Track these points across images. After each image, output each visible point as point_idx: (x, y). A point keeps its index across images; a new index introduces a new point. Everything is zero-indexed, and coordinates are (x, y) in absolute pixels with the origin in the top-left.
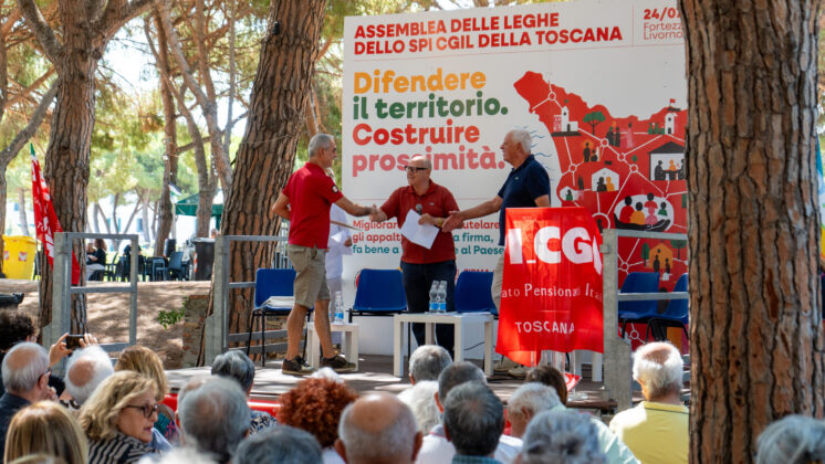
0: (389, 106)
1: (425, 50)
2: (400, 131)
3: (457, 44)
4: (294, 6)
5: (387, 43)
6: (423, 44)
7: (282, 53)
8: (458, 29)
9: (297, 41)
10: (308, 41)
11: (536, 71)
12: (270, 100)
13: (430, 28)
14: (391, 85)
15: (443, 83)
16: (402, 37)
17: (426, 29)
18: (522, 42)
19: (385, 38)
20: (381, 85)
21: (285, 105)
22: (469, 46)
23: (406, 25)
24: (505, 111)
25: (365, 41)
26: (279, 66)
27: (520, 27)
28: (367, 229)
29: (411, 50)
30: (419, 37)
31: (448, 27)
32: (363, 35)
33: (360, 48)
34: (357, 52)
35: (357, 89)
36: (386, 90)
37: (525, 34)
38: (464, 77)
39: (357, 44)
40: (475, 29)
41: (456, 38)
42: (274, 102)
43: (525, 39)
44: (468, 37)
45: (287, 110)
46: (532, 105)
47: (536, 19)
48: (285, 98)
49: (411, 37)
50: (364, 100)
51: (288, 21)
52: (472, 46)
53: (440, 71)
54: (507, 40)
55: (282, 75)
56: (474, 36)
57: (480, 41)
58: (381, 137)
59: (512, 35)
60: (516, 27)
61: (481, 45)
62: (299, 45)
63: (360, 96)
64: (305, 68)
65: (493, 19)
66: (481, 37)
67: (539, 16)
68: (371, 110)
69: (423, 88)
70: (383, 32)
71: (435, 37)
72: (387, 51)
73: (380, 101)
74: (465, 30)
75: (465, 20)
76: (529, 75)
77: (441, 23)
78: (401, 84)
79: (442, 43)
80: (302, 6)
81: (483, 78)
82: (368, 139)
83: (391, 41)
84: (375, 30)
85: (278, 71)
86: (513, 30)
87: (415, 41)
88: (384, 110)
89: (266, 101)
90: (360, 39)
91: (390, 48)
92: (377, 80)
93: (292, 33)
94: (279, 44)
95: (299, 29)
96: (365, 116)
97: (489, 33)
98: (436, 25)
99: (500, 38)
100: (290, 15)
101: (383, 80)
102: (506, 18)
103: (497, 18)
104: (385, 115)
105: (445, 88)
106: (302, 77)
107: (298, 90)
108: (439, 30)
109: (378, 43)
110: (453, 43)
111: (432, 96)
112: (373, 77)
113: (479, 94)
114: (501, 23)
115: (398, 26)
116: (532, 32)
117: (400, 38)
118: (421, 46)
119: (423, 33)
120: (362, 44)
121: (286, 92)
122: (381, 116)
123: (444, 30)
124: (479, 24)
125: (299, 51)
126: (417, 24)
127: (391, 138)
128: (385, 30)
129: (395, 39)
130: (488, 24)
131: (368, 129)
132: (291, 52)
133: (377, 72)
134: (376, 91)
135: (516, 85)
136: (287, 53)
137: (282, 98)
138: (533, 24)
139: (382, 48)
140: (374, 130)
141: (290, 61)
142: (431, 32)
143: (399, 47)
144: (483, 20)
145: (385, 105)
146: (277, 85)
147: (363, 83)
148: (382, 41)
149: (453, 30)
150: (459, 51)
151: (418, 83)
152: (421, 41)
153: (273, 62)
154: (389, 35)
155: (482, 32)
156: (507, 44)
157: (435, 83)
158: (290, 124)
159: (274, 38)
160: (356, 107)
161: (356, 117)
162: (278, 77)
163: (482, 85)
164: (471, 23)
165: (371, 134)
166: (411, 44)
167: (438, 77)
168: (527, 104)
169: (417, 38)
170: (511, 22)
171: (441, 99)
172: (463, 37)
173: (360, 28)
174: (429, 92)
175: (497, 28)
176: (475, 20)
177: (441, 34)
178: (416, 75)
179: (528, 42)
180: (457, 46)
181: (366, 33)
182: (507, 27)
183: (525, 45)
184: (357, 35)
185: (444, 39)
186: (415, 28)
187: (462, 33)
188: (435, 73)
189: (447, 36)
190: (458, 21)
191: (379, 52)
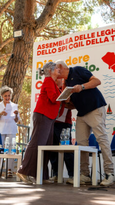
1: (65, 50)
3: (77, 46)
4: (19, 48)
5: (49, 50)
7: (14, 64)
8: (77, 40)
9: (19, 60)
10: (23, 60)
11: (111, 52)
12: (8, 79)
13: (66, 41)
15: (72, 62)
16: (56, 47)
17: (65, 42)
18: (105, 41)
19: (49, 48)
21: (14, 82)
22: (82, 45)
23: (57, 43)
24: (98, 69)
25: (41, 50)
26: (13, 68)
27: (104, 35)
29: (59, 51)
30: (63, 46)
31: (73, 40)
32: (40, 48)
34: (38, 55)
35: (38, 68)
37: (106, 38)
38: (80, 58)
39: (38, 52)
40: (85, 38)
41: (77, 43)
42: (10, 80)
43: (107, 40)
44: (82, 42)
45: (14, 84)
46: (110, 66)
47: (111, 31)
48: (14, 79)
49: (59, 47)
51: (17, 54)
52: (83, 45)
53: (70, 57)
54: (98, 41)
55: (13, 71)
56: (84, 42)
59: (100, 39)
60: (102, 35)
61: (87, 44)
62: (20, 61)
64: (22, 70)
65: (92, 34)
66: (87, 41)
67: (112, 29)
71: (68, 45)
72: (50, 53)
74: (80, 39)
75: (80, 36)
76: (108, 54)
77: (71, 38)
79: (71, 46)
80: (22, 49)
81: (88, 57)
83: (51, 49)
84: (45, 46)
85: (12, 70)
86: (101, 37)
90: (39, 50)
91: (51, 51)
93: (18, 57)
94: (13, 61)
95: (21, 56)
96: (40, 78)
97: (91, 39)
98: (69, 40)
99: (95, 41)
100: (17, 51)
102: (98, 33)
103: (94, 33)
105: (72, 64)
106: (21, 73)
107: (19, 77)
108: (70, 41)
109: (46, 51)
110: (75, 46)
112: (44, 63)
113: (87, 64)
114: (96, 35)
115: (54, 43)
116: (109, 37)
118: (63, 49)
119: (64, 44)
120: (40, 51)
121: (14, 77)
123: (72, 41)
124: (86, 37)
125: (20, 63)
126: (61, 41)
128: (49, 45)
129: (53, 48)
130: (90, 36)
131: (41, 82)
132: (17, 64)
133: (45, 61)
135: (103, 58)
136: (15, 64)
137: (13, 79)
138: (110, 33)
139: (48, 52)
141: (16, 67)
142: (67, 43)
143: (54, 51)
144: (88, 35)
146: (11, 75)
147: (40, 66)
148: (48, 49)
149: (76, 40)
150: (78, 48)
152: (63, 47)
153: (10, 66)
154: (50, 47)
155: (88, 39)
156: (98, 43)
157: (68, 63)
158: (15, 88)
159: (12, 59)
160: (37, 75)
161: (37, 79)
162: (12, 72)
163: (88, 60)
166: (59, 49)
167: (69, 60)
168: (107, 66)
169: (61, 46)
170: (100, 34)
172: (79, 43)
173: (40, 46)
175: (94, 37)
176: (84, 35)
177: (71, 43)
179: (108, 41)
181: (42, 47)
182: (98, 36)
183: (106, 42)
184: (38, 48)
185: (72, 45)
186: (60, 43)
187: (79, 41)
188: (68, 58)
189: (73, 43)
190: (78, 37)
191: (46, 53)
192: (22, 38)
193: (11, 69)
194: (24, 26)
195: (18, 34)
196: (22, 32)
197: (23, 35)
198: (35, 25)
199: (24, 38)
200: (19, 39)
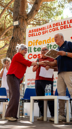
0: (37, 49)
1: (46, 33)
2: (40, 55)
4: (17, 33)
5: (36, 33)
6: (46, 32)
7: (14, 43)
8: (55, 26)
9: (17, 40)
10: (20, 40)
12: (10, 53)
13: (47, 27)
14: (38, 43)
16: (41, 31)
17: (46, 28)
19: (36, 32)
20: (35, 44)
22: (58, 30)
23: (41, 28)
25: (31, 34)
26: (13, 46)
28: (31, 81)
29: (43, 34)
30: (45, 30)
31: (52, 26)
32: (31, 32)
33: (30, 35)
34: (29, 36)
35: (29, 45)
36: (36, 45)
39: (29, 35)
40: (59, 25)
41: (54, 28)
42: (11, 54)
44: (57, 27)
49: (43, 31)
50: (31, 48)
51: (15, 36)
52: (59, 30)
53: (50, 38)
54: (68, 26)
55: (13, 48)
56: (59, 27)
57: (61, 28)
58: (35, 56)
59: (70, 25)
61: (61, 29)
63: (30, 47)
65: (64, 22)
66: (61, 27)
68: (33, 50)
69: (46, 43)
70: (36, 31)
71: (48, 30)
72: (37, 35)
73: (35, 48)
74: (57, 26)
75: (56, 23)
77: (50, 25)
78: (40, 43)
79: (50, 31)
80: (19, 33)
82: (32, 57)
83: (38, 32)
84: (34, 31)
86: (70, 24)
87: (44, 32)
88: (36, 50)
89: (9, 54)
90: (30, 33)
91: (37, 34)
92: (34, 43)
93: (16, 38)
95: (18, 38)
96: (31, 52)
97: (63, 25)
98: (49, 26)
99: (66, 26)
100: (16, 35)
101: (36, 42)
102: (68, 21)
103: (65, 21)
104: (36, 51)
105: (52, 42)
108: (50, 27)
109: (34, 34)
110: (53, 30)
111: (48, 45)
112: (33, 42)
114: (67, 22)
115: (39, 29)
117: (40, 32)
118: (45, 33)
119: (46, 29)
121: (14, 51)
122: (35, 51)
123: (51, 27)
124: (60, 24)
126: (44, 27)
127: (37, 56)
128: (36, 30)
129: (39, 32)
130: (63, 23)
131: (32, 55)
132: (16, 42)
133: (34, 41)
134: (34, 45)
136: (15, 43)
137: (13, 53)
139: (35, 34)
140: (33, 55)
141: (15, 45)
142: (48, 28)
143: (40, 34)
144: (62, 22)
145: (36, 48)
146: (12, 50)
147: (30, 44)
148: (35, 33)
149: (53, 26)
151: (44, 42)
152: (45, 31)
153: (11, 45)
155: (61, 26)
156: (68, 28)
157: (49, 41)
159: (12, 40)
160: (29, 50)
161: (29, 52)
162: (12, 48)
164: (58, 24)
165: (32, 56)
166: (43, 33)
167: (50, 40)
169: (44, 31)
170: (69, 22)
171: (50, 45)
172: (56, 28)
173: (30, 31)
174: (47, 44)
175: (66, 24)
176: (59, 23)
177: (50, 28)
178: (44, 40)
180: (55, 30)
181: (31, 31)
182: (68, 23)
184: (29, 32)
185: (51, 29)
186: (44, 28)
187: (56, 27)
188: (49, 38)
189: (52, 28)
190: (55, 24)
191: (35, 36)
192: (19, 26)
193: (12, 46)
194: (20, 18)
195: (16, 23)
196: (19, 22)
197: (19, 24)
198: (27, 17)
199: (20, 26)
200: (17, 27)
